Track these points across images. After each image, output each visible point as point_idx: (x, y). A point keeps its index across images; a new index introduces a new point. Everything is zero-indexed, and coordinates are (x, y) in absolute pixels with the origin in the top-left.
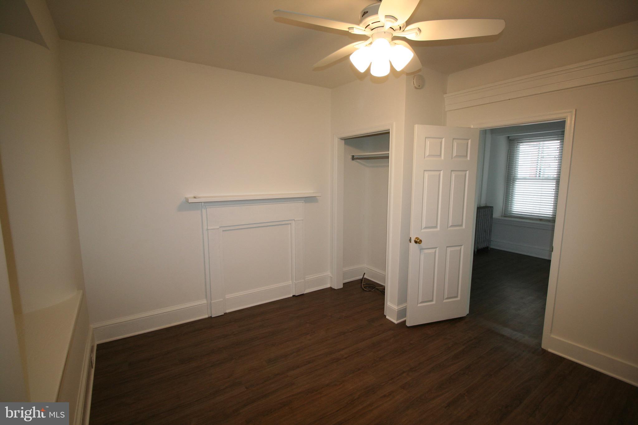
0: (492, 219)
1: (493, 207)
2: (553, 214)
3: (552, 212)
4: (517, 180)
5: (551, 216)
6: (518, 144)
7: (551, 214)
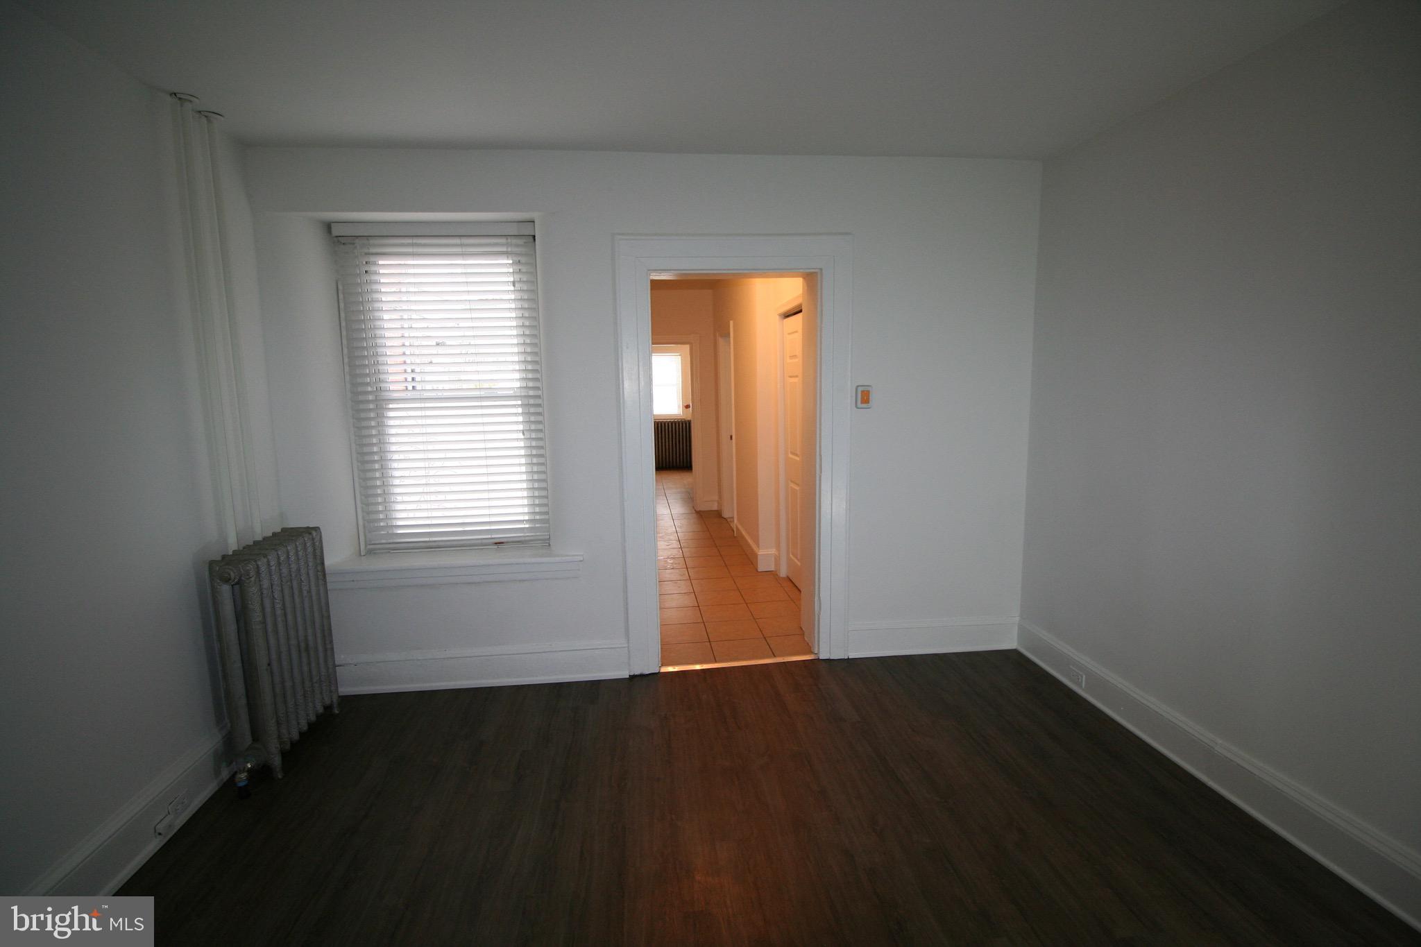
0: (324, 575)
1: (317, 529)
2: (532, 517)
3: (526, 510)
4: (391, 406)
5: (527, 526)
6: (372, 259)
7: (527, 518)
